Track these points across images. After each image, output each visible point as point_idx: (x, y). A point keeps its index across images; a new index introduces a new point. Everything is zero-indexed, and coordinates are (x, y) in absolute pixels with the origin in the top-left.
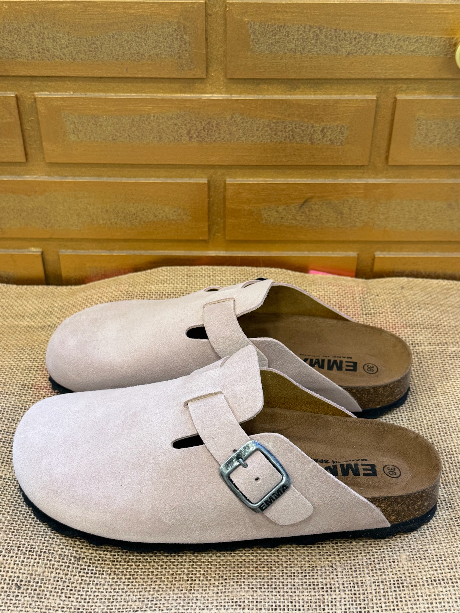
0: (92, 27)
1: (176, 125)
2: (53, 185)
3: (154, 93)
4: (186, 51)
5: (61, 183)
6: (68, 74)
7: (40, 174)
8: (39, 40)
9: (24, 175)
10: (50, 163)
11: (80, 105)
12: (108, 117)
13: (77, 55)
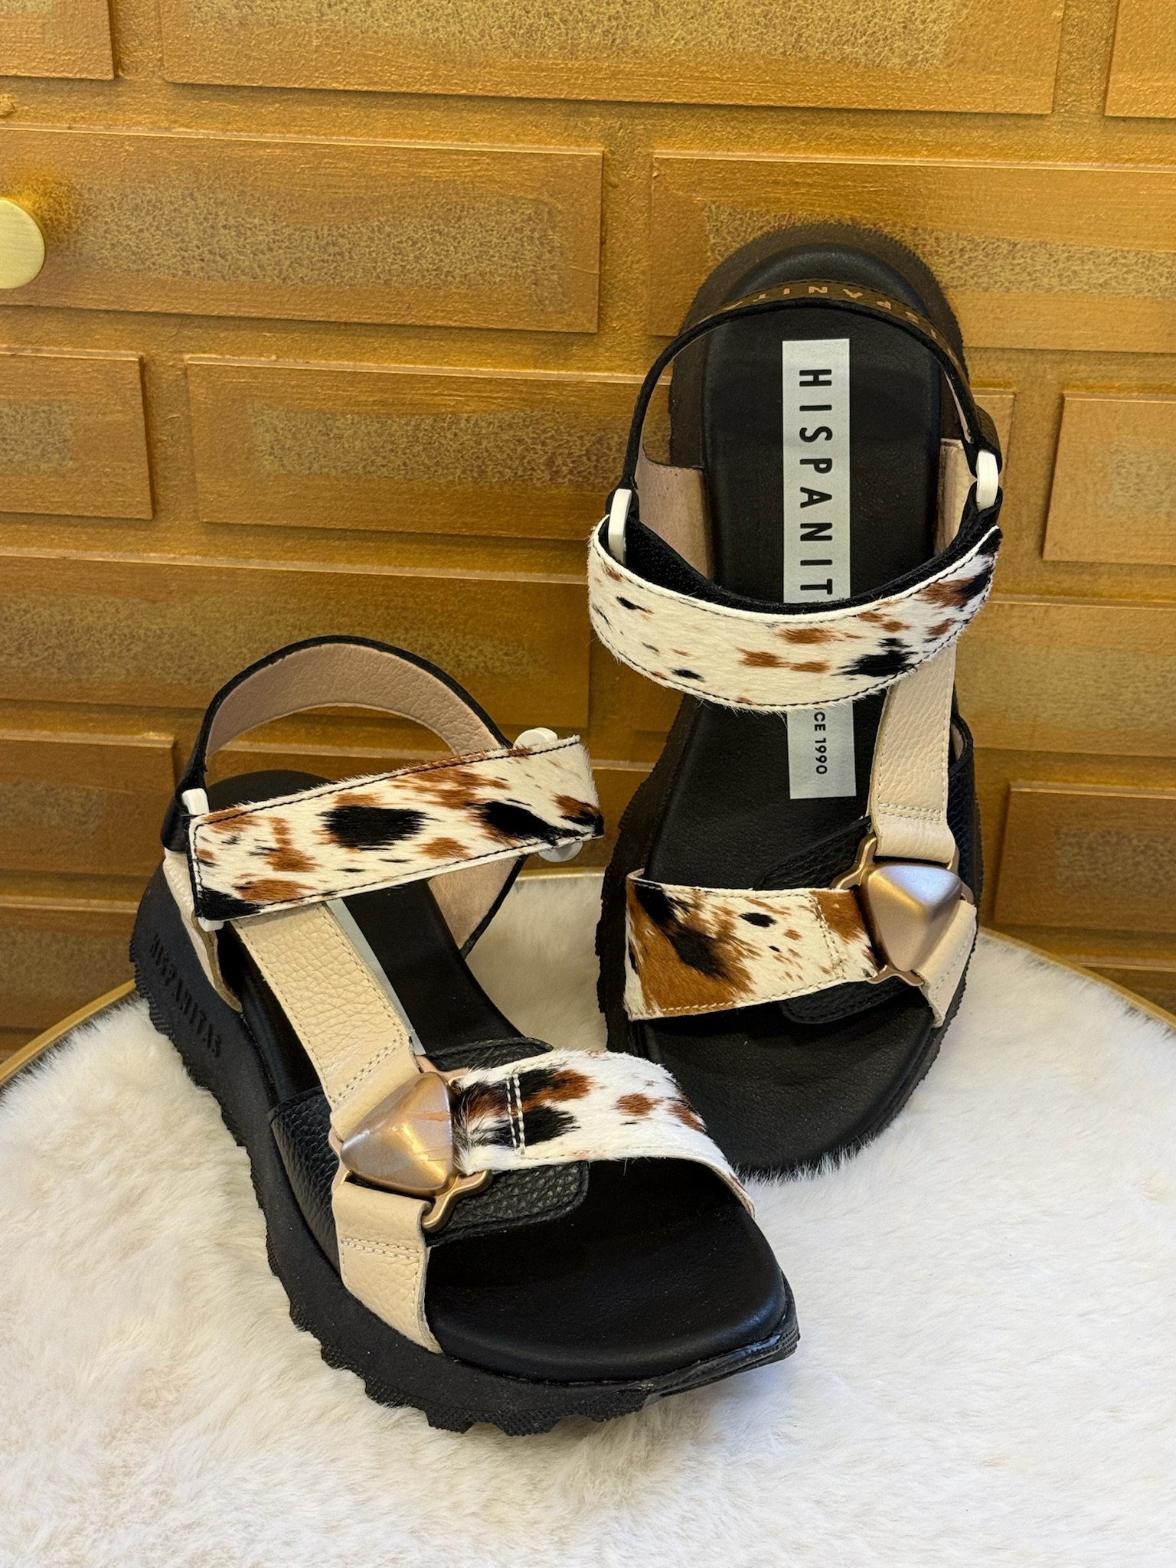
0: (330, 203)
1: (520, 441)
2: (214, 578)
3: (473, 366)
4: (552, 267)
5: (232, 573)
6: (266, 312)
7: (183, 551)
8: (205, 232)
9: (144, 551)
10: (212, 524)
11: (293, 387)
12: (357, 418)
13: (294, 269)
